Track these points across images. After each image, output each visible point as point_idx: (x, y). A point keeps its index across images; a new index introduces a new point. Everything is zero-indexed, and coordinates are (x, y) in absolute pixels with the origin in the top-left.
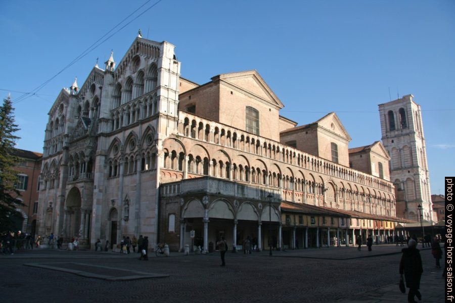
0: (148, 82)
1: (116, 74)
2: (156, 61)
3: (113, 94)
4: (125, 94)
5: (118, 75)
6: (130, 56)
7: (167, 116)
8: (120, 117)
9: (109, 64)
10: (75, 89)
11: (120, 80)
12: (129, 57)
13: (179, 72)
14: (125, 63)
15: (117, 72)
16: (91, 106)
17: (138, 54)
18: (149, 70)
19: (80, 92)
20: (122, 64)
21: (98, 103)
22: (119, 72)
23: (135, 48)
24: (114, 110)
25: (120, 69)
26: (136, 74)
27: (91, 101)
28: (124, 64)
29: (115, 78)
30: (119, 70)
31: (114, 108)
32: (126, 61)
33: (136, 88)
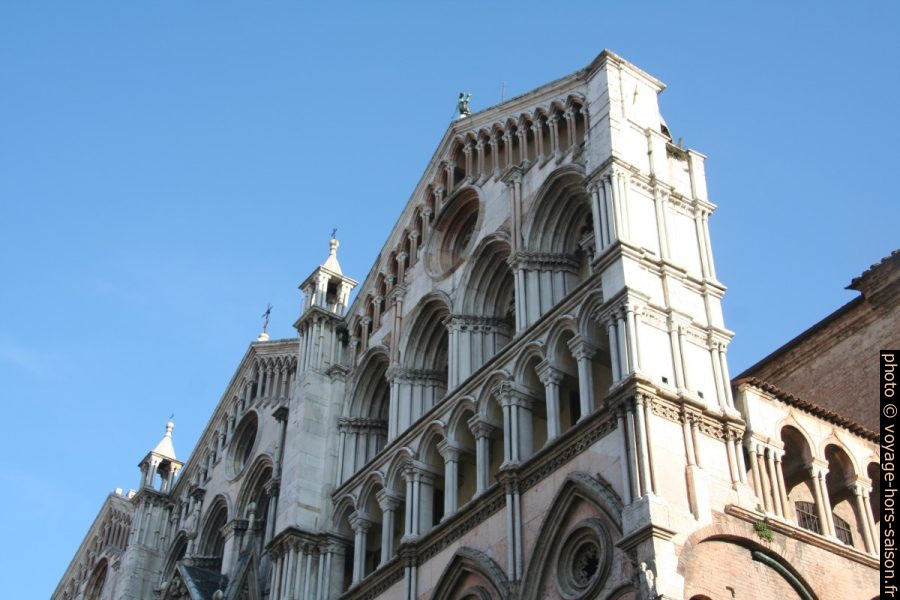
0: (533, 276)
1: (358, 319)
2: (568, 160)
3: (346, 414)
4: (406, 390)
5: (365, 324)
6: (426, 213)
7: (681, 402)
8: (384, 505)
9: (323, 285)
10: (165, 467)
11: (376, 340)
12: (419, 222)
13: (702, 194)
14: (401, 258)
15: (362, 312)
16: (231, 515)
17: (465, 185)
18: (537, 220)
19: (184, 476)
20: (385, 269)
21: (268, 486)
22: (372, 308)
23: (445, 176)
24: (349, 485)
25: (374, 291)
26: (459, 272)
27: (232, 492)
28: (394, 265)
29: (353, 343)
30: (370, 298)
31: (349, 474)
32: (407, 244)
33: (466, 336)
